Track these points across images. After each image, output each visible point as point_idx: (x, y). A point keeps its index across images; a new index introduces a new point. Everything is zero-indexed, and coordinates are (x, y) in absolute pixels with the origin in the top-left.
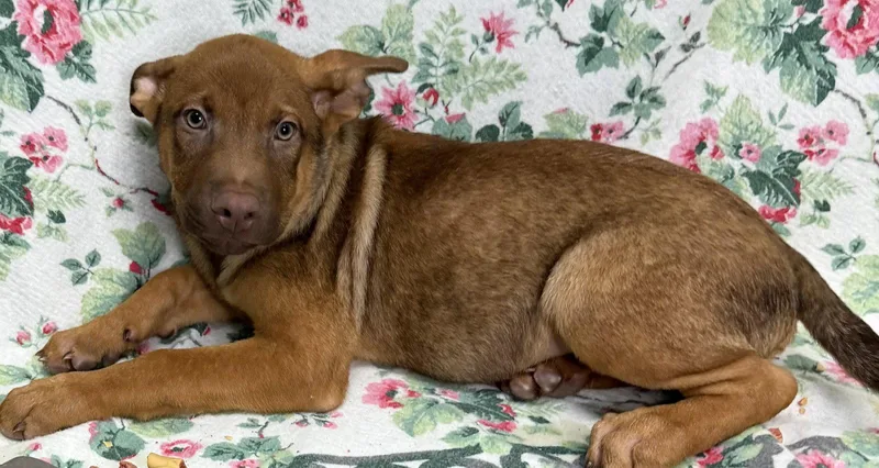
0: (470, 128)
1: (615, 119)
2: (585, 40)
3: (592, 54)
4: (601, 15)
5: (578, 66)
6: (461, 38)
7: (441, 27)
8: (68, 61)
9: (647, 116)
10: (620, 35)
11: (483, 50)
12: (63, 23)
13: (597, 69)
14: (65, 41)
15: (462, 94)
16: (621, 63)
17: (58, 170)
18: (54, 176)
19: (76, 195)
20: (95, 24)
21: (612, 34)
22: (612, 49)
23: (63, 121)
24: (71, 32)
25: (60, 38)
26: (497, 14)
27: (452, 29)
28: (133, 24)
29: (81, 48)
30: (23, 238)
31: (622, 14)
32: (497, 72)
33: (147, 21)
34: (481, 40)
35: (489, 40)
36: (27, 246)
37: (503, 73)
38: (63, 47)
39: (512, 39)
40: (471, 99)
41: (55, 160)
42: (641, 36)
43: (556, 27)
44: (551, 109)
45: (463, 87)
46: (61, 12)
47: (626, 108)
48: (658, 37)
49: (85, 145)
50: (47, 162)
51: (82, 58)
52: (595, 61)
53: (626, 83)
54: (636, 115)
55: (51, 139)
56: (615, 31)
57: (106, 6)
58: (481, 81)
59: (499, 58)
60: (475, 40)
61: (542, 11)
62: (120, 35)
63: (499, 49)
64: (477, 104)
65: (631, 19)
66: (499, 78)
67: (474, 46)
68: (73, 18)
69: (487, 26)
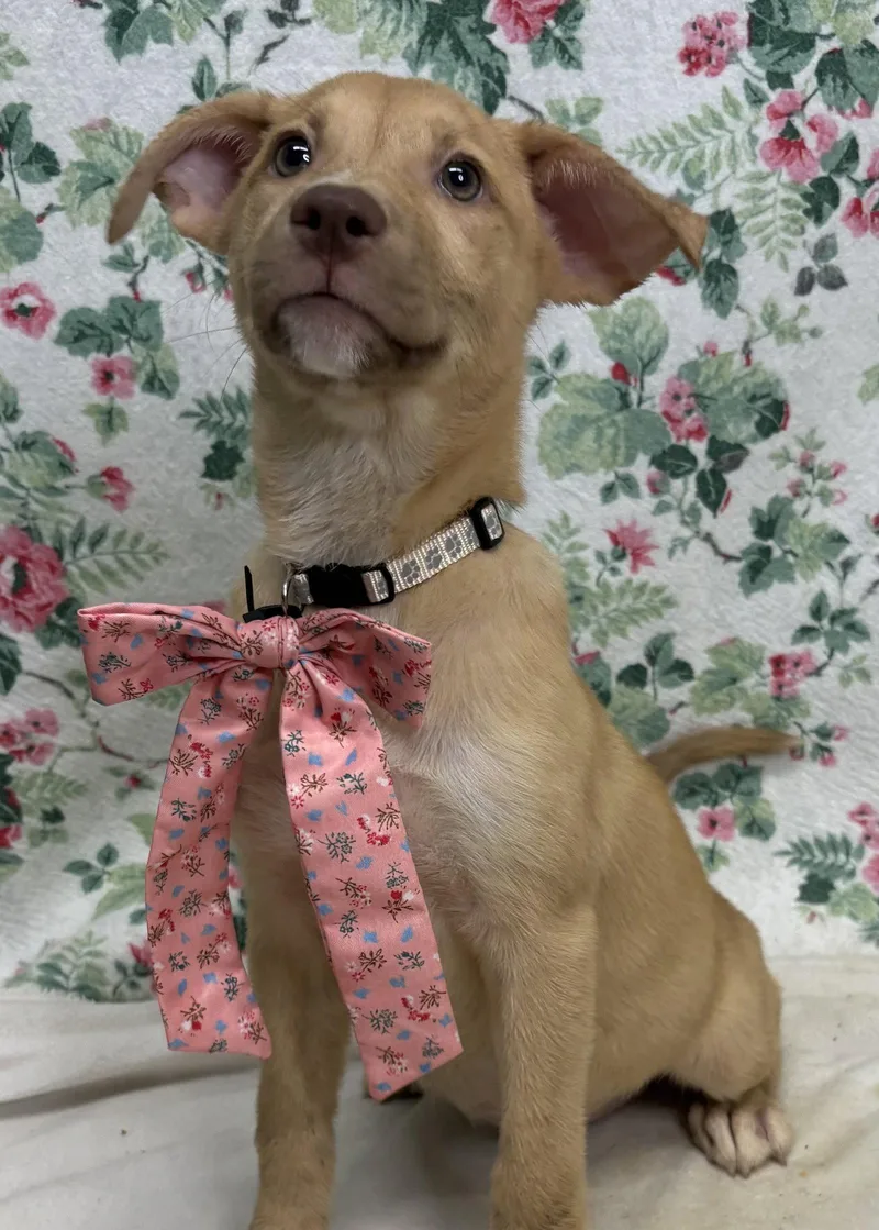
0: (607, 668)
1: (799, 649)
2: (746, 553)
3: (758, 569)
4: (765, 519)
5: (742, 584)
6: (583, 554)
7: (551, 540)
8: (51, 625)
9: (845, 648)
10: (792, 541)
11: (614, 571)
12: (40, 580)
13: (766, 586)
14: (44, 600)
15: (593, 627)
16: (798, 576)
17: (48, 761)
18: (43, 769)
19: (74, 785)
20: (85, 574)
21: (782, 541)
22: (782, 559)
23: (50, 700)
24: (52, 588)
25: (37, 597)
26: (627, 523)
27: (566, 544)
28: (136, 567)
29: (67, 606)
30: (11, 852)
31: (792, 515)
32: (636, 598)
33: (156, 560)
34: (608, 558)
35: (621, 557)
36: (17, 861)
37: (644, 598)
38: (42, 608)
39: (652, 554)
40: (605, 634)
41: (44, 749)
42: (819, 541)
43: (708, 538)
44: (714, 640)
45: (593, 618)
46: (37, 564)
47: (814, 634)
48: (840, 539)
49: (82, 723)
50: (33, 754)
51: (70, 620)
52: (762, 577)
53: (807, 602)
54: (827, 644)
55: (36, 724)
56: (785, 535)
57: (98, 550)
58: (615, 610)
59: (637, 579)
60: (600, 557)
61: (688, 519)
62: (122, 584)
63: (634, 569)
64: (614, 639)
65: (803, 520)
66: (640, 605)
67: (600, 566)
68: (53, 569)
69: (614, 538)
